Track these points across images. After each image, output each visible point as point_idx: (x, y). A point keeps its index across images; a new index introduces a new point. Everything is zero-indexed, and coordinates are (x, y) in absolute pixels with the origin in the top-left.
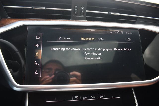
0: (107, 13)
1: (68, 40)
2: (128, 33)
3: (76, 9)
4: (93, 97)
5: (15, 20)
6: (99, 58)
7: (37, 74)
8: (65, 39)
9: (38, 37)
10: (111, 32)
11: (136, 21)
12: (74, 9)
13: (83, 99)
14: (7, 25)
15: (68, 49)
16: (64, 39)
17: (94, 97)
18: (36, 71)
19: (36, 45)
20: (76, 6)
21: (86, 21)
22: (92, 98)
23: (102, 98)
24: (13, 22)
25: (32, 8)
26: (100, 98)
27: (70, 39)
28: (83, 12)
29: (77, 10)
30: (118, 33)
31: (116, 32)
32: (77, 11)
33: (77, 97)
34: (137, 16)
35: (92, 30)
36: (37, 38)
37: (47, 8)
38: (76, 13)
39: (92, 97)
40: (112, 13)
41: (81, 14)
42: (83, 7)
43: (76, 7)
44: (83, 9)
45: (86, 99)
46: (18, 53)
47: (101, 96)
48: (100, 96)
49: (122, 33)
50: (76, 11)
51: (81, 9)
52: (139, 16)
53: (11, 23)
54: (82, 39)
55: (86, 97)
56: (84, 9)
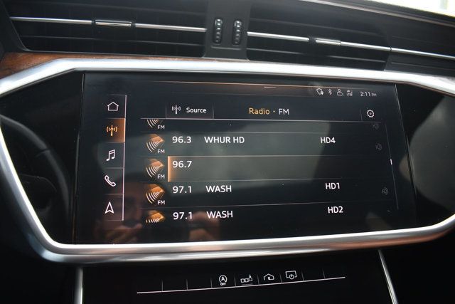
0: (306, 39)
1: (199, 115)
3: (219, 29)
4: (269, 278)
5: (45, 58)
7: (113, 212)
8: (192, 111)
10: (320, 91)
11: (384, 64)
12: (215, 27)
13: (241, 284)
14: (23, 70)
16: (189, 110)
17: (271, 278)
18: (110, 203)
19: (108, 129)
20: (219, 20)
21: (248, 60)
22: (267, 281)
23: (295, 280)
24: (41, 64)
25: (94, 25)
26: (289, 280)
27: (205, 110)
29: (222, 31)
30: (339, 94)
31: (334, 92)
32: (222, 33)
33: (223, 279)
35: (267, 86)
36: (111, 108)
37: (136, 24)
38: (217, 39)
39: (267, 278)
40: (319, 41)
41: (233, 42)
42: (238, 22)
43: (219, 22)
44: (238, 28)
45: (250, 283)
46: (48, 153)
47: (293, 273)
48: (289, 274)
49: (350, 94)
50: (218, 33)
51: (235, 28)
52: (393, 49)
53: (34, 66)
55: (250, 279)
56: (241, 29)
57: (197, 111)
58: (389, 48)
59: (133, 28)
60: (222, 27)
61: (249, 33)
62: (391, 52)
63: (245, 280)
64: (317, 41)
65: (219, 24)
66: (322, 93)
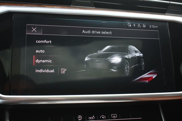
2: (153, 26)
10: (129, 25)
13: (89, 120)
17: (104, 117)
21: (94, 8)
22: (102, 119)
23: (116, 118)
26: (113, 118)
30: (139, 26)
33: (80, 117)
35: (103, 22)
39: (102, 117)
47: (115, 115)
48: (113, 116)
49: (145, 26)
52: (171, 2)
55: (94, 118)
58: (169, 2)
62: (170, 4)
63: (91, 118)
66: (130, 26)
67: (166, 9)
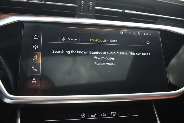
0: (121, 11)
1: (73, 41)
4: (104, 115)
6: (112, 63)
7: (35, 82)
8: (71, 39)
9: (36, 37)
12: (81, 4)
13: (91, 118)
15: (73, 52)
16: (69, 39)
17: (105, 115)
18: (34, 78)
19: (34, 47)
23: (115, 116)
24: (5, 18)
26: (113, 116)
27: (76, 40)
28: (91, 8)
30: (134, 34)
31: (132, 33)
32: (84, 7)
33: (83, 115)
34: (158, 15)
35: (103, 30)
37: (46, 2)
38: (82, 10)
39: (103, 115)
41: (88, 11)
42: (91, 2)
43: (82, 2)
44: (91, 5)
45: (95, 117)
46: (2, 61)
47: (115, 113)
48: (112, 114)
49: (139, 34)
50: (82, 7)
51: (89, 5)
54: (91, 40)
55: (95, 115)
56: (92, 5)
57: (73, 40)
59: (45, 4)
60: (84, 4)
61: (95, 7)
62: (159, 17)
63: (93, 116)
64: (126, 11)
65: (83, 3)
67: (155, 21)
